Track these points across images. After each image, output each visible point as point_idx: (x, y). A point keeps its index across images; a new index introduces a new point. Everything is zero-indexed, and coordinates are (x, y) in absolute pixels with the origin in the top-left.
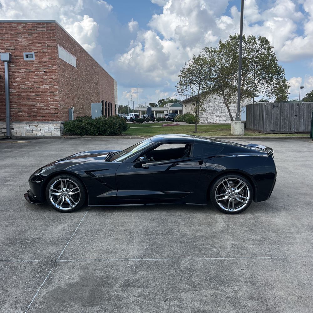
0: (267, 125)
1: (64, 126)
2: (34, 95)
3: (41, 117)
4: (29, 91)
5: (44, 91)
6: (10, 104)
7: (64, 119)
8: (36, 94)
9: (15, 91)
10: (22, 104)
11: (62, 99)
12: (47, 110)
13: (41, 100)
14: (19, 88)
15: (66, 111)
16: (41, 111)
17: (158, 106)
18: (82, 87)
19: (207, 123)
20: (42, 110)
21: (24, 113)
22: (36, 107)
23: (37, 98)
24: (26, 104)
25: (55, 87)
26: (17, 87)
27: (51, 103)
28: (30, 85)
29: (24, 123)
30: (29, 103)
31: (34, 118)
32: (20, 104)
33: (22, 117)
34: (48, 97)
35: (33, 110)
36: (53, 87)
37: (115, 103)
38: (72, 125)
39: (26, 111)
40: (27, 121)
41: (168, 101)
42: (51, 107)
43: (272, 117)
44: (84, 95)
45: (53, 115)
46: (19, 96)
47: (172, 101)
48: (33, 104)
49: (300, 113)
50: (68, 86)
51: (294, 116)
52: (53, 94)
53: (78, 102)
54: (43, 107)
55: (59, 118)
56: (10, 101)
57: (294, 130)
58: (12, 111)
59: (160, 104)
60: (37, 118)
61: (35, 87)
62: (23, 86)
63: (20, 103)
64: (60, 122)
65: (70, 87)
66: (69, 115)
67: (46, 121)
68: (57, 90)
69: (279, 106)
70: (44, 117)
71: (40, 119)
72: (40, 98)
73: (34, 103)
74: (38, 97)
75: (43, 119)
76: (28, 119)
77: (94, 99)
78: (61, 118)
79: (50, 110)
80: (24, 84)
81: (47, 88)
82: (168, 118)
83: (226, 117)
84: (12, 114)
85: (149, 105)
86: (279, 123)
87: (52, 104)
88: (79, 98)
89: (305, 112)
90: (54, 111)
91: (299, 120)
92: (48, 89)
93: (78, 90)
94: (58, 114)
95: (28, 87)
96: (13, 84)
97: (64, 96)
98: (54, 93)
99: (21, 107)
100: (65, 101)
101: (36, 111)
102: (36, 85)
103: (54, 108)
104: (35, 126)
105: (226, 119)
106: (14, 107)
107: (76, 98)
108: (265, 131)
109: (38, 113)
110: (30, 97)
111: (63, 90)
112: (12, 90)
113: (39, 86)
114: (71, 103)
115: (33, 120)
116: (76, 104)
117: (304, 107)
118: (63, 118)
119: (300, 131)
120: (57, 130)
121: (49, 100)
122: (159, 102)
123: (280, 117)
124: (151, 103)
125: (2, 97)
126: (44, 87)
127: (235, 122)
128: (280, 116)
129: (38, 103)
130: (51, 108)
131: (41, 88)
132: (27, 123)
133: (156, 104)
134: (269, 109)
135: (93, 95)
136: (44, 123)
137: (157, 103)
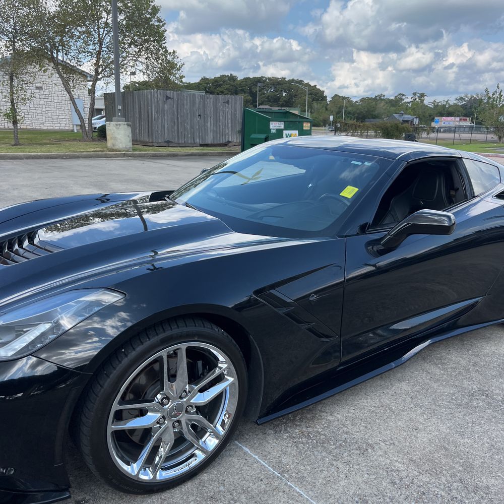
0: (158, 131)
19: (7, 127)
43: (165, 117)
49: (206, 113)
51: (197, 117)
57: (198, 140)
69: (175, 98)
83: (44, 117)
86: (176, 128)
89: (212, 110)
91: (205, 123)
105: (44, 121)
108: (155, 142)
117: (210, 102)
119: (206, 142)
123: (178, 118)
127: (117, 125)
128: (178, 115)
134: (160, 102)
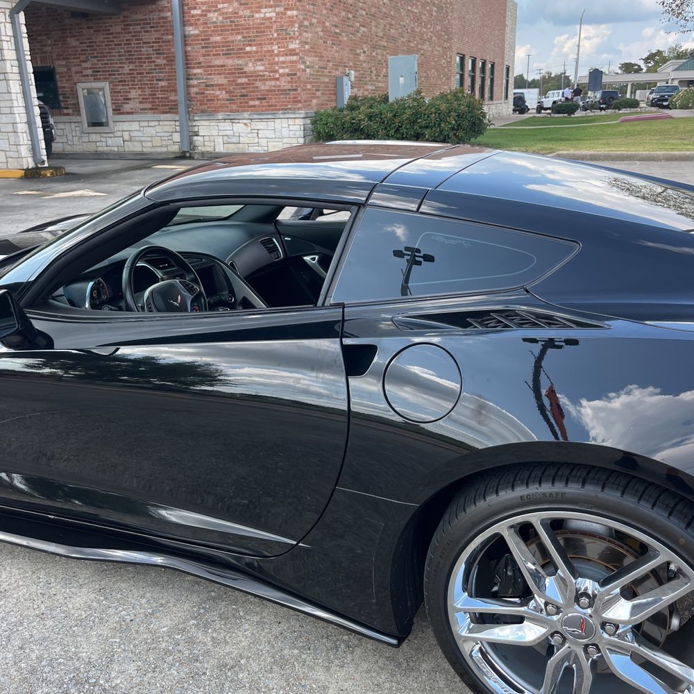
1: (314, 123)
2: (240, 41)
3: (258, 99)
4: (228, 30)
5: (262, 29)
6: (188, 68)
7: (317, 105)
8: (246, 37)
9: (197, 32)
10: (214, 66)
11: (312, 48)
12: (271, 80)
13: (256, 52)
14: (206, 23)
15: (324, 83)
16: (258, 84)
17: (644, 71)
18: (386, 16)
20: (260, 80)
21: (220, 89)
22: (245, 73)
23: (248, 49)
24: (222, 66)
25: (289, 13)
26: (201, 21)
27: (282, 59)
28: (231, 13)
29: (220, 116)
30: (230, 62)
31: (241, 103)
32: (210, 67)
33: (214, 100)
34: (272, 44)
35: (240, 81)
36: (285, 14)
37: (506, 63)
38: (330, 120)
39: (222, 85)
40: (226, 112)
41: (672, 55)
42: (281, 71)
44: (394, 39)
45: (286, 94)
46: (207, 44)
47: (683, 56)
48: (238, 65)
50: (335, 11)
52: (284, 36)
53: (373, 58)
54: (261, 71)
55: (300, 101)
56: (187, 60)
58: (193, 86)
59: (650, 65)
60: (247, 103)
61: (241, 17)
62: (213, 16)
63: (209, 64)
64: (302, 113)
65: (343, 14)
66: (335, 94)
67: (269, 110)
68: (295, 21)
70: (265, 99)
71: (254, 106)
72: (254, 48)
73: (240, 62)
74: (250, 45)
75: (263, 106)
76: (228, 107)
77: (432, 51)
78: (305, 101)
79: (278, 79)
80: (215, 11)
81: (271, 18)
82: (654, 99)
84: (192, 95)
85: (620, 68)
87: (283, 62)
88: (374, 48)
90: (289, 82)
92: (274, 19)
93: (373, 24)
94: (297, 90)
95: (227, 18)
96: (192, 11)
97: (321, 41)
98: (286, 30)
99: (210, 74)
100: (324, 53)
101: (247, 84)
102: (245, 11)
103: (288, 75)
104: (245, 124)
106: (195, 75)
107: (364, 46)
109: (251, 89)
110: (230, 46)
111: (314, 21)
112: (191, 28)
113: (252, 12)
114: (346, 60)
115: (240, 109)
116: (364, 65)
118: (314, 101)
120: (295, 134)
121: (276, 52)
122: (646, 60)
124: (626, 64)
125: (170, 49)
126: (262, 15)
129: (251, 60)
130: (281, 75)
131: (257, 19)
132: (227, 117)
133: (639, 66)
135: (430, 40)
136: (265, 117)
137: (642, 64)
